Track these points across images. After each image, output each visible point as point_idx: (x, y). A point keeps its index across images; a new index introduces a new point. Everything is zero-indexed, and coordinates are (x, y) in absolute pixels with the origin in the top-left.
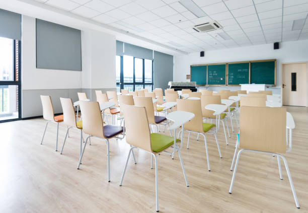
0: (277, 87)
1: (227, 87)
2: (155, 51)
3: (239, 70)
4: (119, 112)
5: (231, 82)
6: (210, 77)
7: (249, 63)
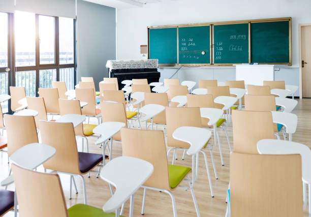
0: (292, 67)
3: (232, 37)
4: (6, 146)
5: (219, 58)
6: (183, 49)
7: (248, 24)
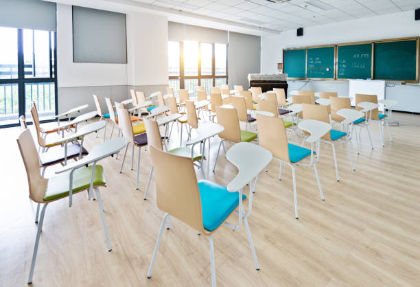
0: (419, 84)
1: (336, 81)
2: (230, 32)
3: (355, 56)
5: (343, 74)
6: (311, 66)
7: (371, 44)
